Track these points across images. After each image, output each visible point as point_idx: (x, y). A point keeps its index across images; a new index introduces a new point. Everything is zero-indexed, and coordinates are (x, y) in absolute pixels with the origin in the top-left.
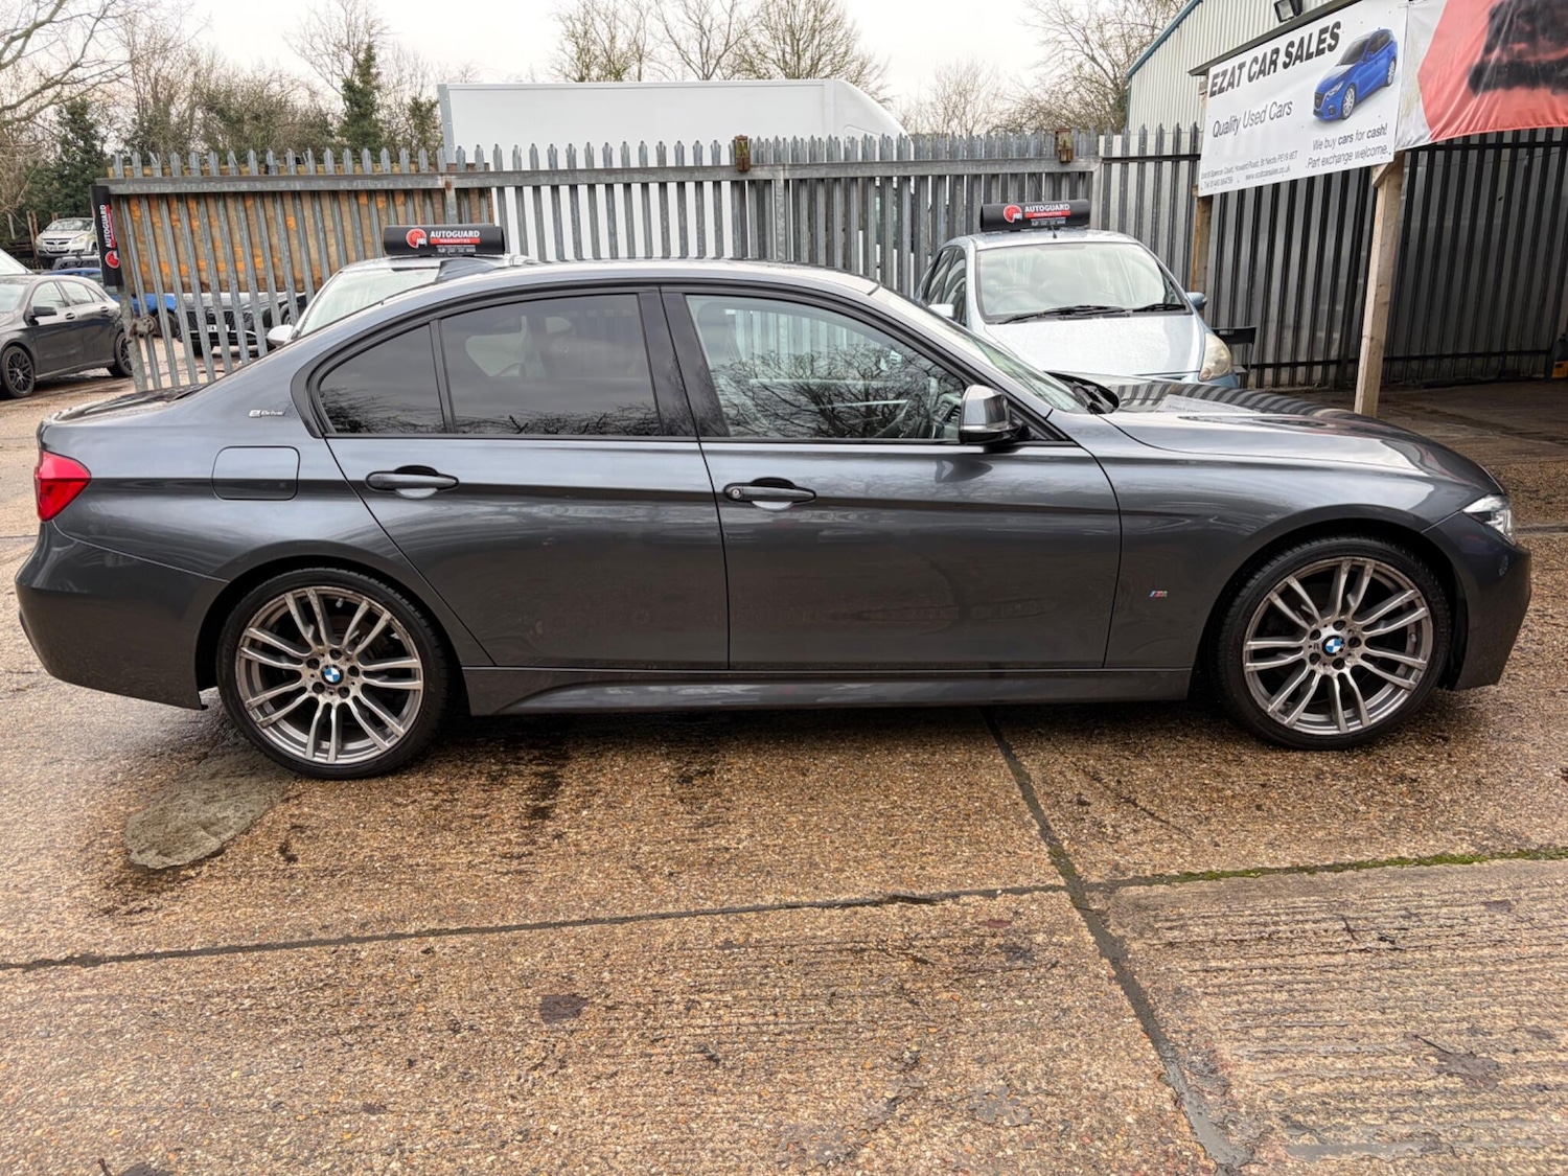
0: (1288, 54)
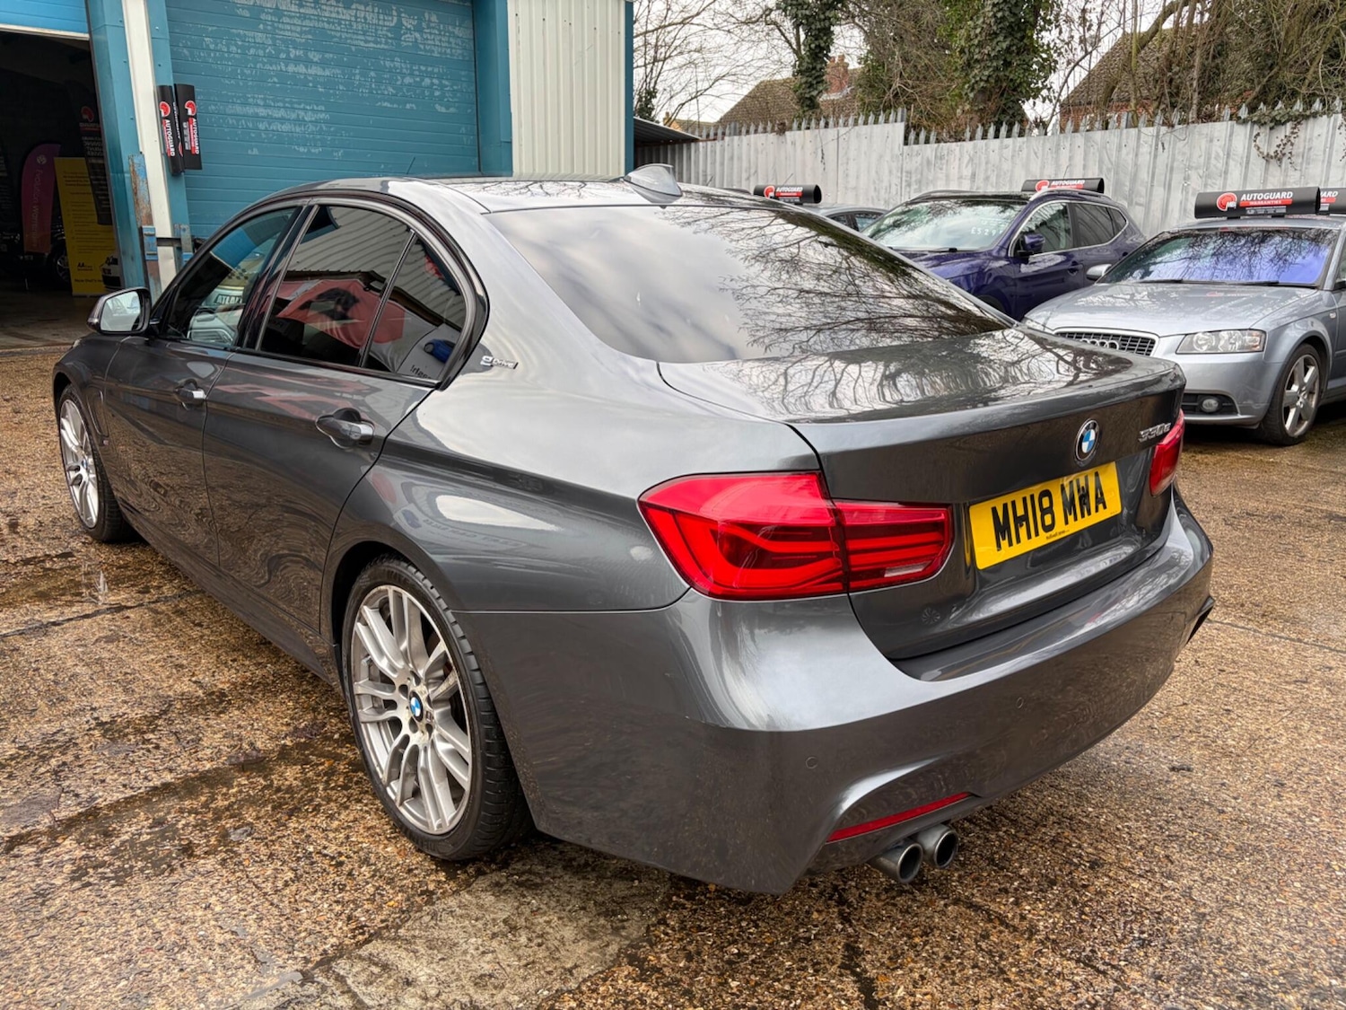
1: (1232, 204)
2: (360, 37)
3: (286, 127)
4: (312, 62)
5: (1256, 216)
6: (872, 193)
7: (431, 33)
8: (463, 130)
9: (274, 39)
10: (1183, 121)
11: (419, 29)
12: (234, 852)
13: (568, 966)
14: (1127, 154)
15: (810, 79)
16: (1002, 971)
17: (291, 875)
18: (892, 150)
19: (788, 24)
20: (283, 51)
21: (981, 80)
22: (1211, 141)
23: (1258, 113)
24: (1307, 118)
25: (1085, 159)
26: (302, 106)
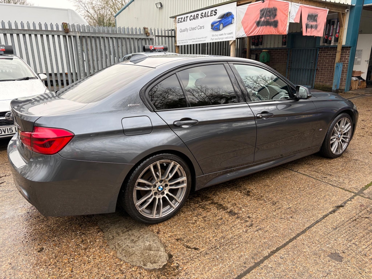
0: (201, 15)
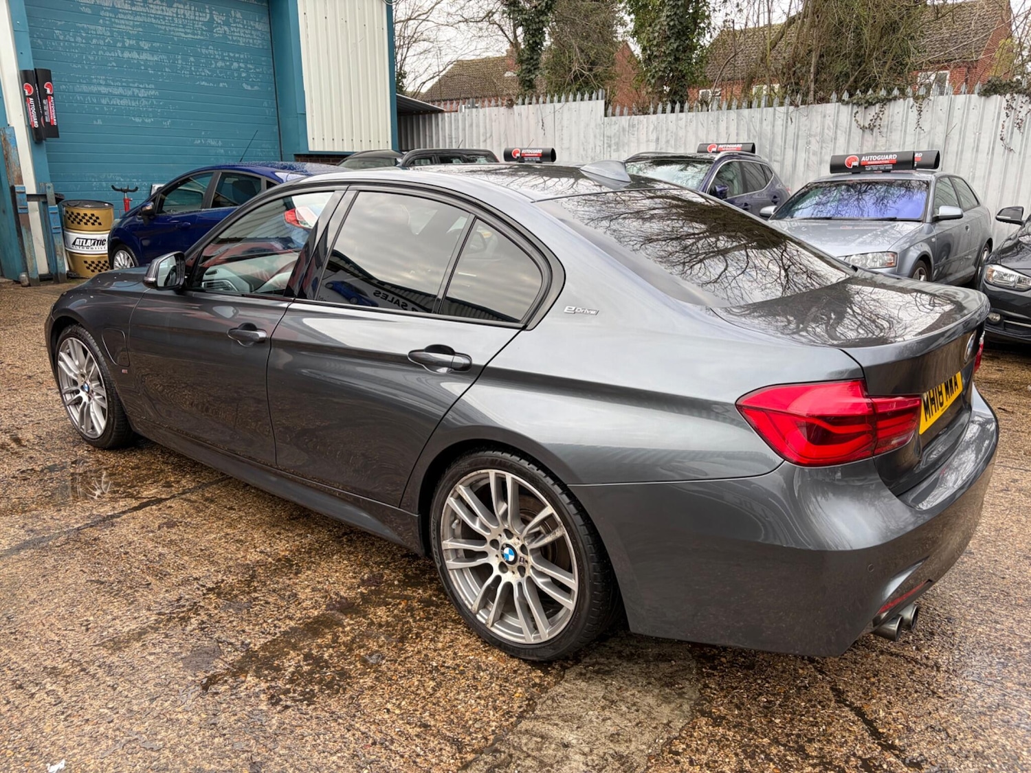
1: (856, 164)
2: (180, 30)
3: (124, 102)
4: (143, 49)
5: (872, 172)
6: (582, 152)
7: (236, 27)
8: (265, 104)
9: (111, 32)
10: (804, 102)
11: (227, 23)
12: (380, 671)
13: (665, 722)
14: (767, 125)
15: (529, 67)
16: (934, 693)
17: (432, 684)
18: (596, 120)
19: (508, 25)
20: (119, 41)
21: (660, 71)
22: (825, 116)
23: (856, 97)
24: (890, 100)
25: (737, 129)
26: (136, 85)
